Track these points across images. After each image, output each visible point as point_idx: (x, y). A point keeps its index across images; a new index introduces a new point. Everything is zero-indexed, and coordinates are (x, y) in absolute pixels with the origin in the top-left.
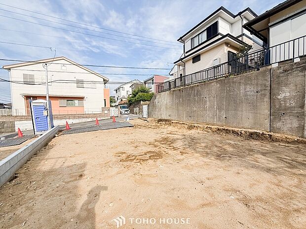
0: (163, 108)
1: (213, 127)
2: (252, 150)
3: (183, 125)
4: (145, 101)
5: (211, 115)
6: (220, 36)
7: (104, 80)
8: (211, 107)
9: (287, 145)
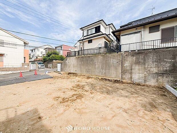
0: (72, 66)
1: (99, 77)
2: (118, 88)
3: (84, 76)
4: (57, 60)
5: (98, 72)
6: (101, 33)
7: (25, 43)
8: (98, 68)
9: (127, 85)
